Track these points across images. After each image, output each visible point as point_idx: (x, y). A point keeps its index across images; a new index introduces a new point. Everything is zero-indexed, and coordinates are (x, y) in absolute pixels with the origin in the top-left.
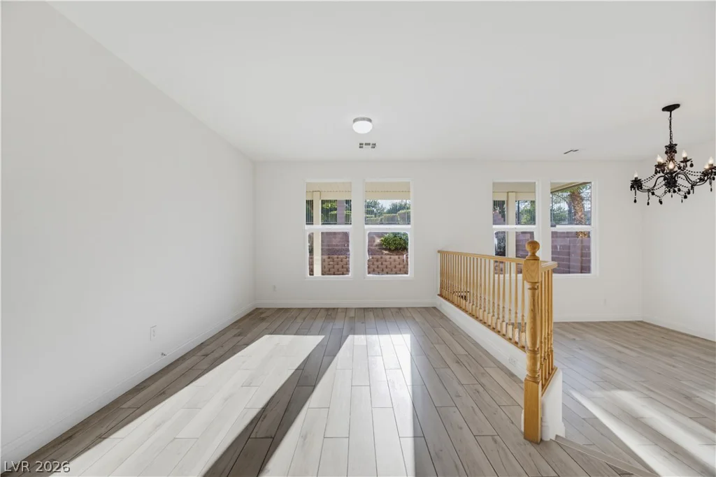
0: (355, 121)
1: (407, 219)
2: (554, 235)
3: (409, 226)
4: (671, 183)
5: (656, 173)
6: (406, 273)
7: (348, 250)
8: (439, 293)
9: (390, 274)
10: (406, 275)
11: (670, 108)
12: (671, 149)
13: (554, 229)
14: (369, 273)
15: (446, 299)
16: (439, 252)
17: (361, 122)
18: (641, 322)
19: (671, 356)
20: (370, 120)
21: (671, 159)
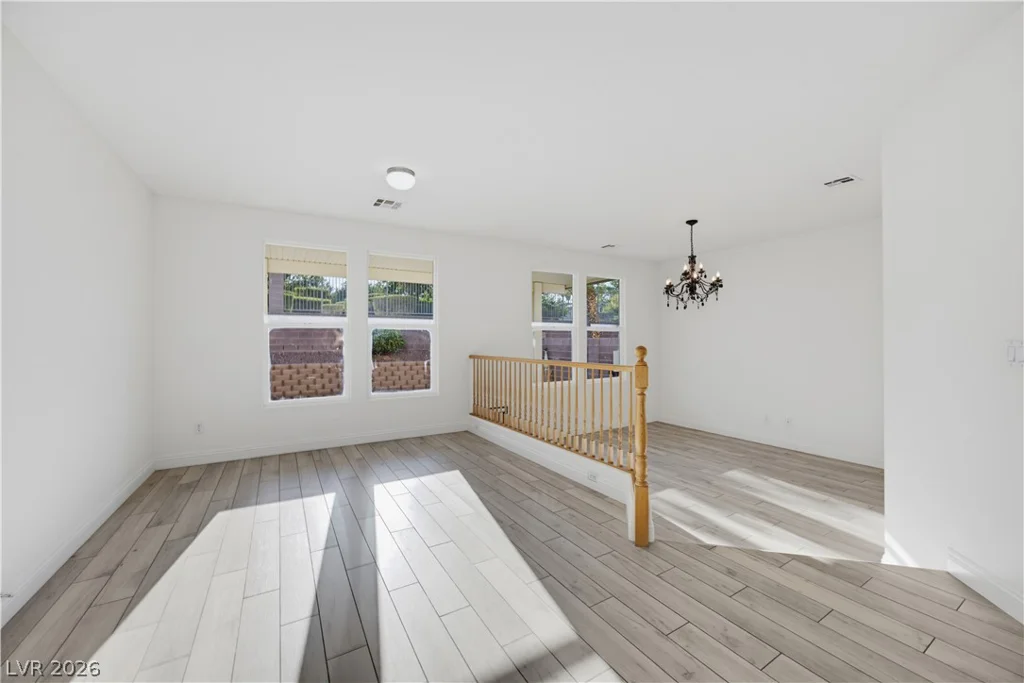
0: (391, 170)
1: (425, 310)
2: (590, 334)
3: (432, 322)
4: (692, 290)
5: (682, 280)
6: (427, 386)
7: (340, 356)
8: (472, 411)
9: (406, 389)
10: (427, 390)
11: (692, 222)
12: (692, 260)
13: (589, 329)
14: (374, 390)
15: (481, 417)
16: (471, 357)
17: (395, 173)
18: (657, 422)
19: (686, 449)
20: (413, 173)
21: (693, 270)
